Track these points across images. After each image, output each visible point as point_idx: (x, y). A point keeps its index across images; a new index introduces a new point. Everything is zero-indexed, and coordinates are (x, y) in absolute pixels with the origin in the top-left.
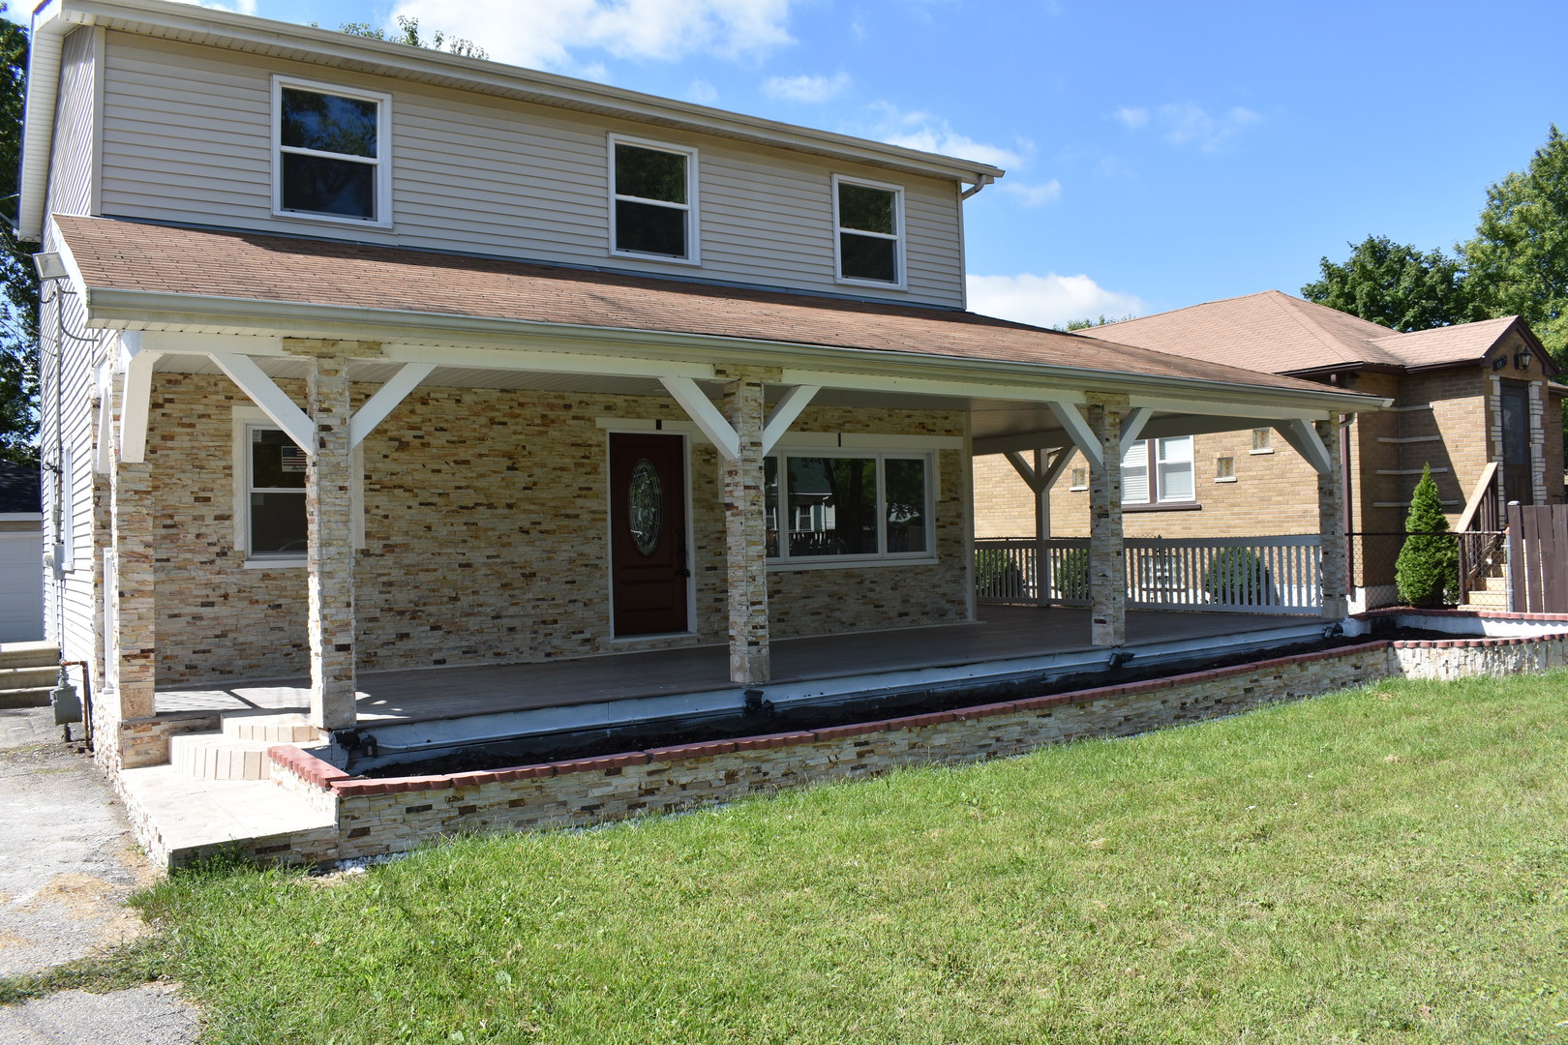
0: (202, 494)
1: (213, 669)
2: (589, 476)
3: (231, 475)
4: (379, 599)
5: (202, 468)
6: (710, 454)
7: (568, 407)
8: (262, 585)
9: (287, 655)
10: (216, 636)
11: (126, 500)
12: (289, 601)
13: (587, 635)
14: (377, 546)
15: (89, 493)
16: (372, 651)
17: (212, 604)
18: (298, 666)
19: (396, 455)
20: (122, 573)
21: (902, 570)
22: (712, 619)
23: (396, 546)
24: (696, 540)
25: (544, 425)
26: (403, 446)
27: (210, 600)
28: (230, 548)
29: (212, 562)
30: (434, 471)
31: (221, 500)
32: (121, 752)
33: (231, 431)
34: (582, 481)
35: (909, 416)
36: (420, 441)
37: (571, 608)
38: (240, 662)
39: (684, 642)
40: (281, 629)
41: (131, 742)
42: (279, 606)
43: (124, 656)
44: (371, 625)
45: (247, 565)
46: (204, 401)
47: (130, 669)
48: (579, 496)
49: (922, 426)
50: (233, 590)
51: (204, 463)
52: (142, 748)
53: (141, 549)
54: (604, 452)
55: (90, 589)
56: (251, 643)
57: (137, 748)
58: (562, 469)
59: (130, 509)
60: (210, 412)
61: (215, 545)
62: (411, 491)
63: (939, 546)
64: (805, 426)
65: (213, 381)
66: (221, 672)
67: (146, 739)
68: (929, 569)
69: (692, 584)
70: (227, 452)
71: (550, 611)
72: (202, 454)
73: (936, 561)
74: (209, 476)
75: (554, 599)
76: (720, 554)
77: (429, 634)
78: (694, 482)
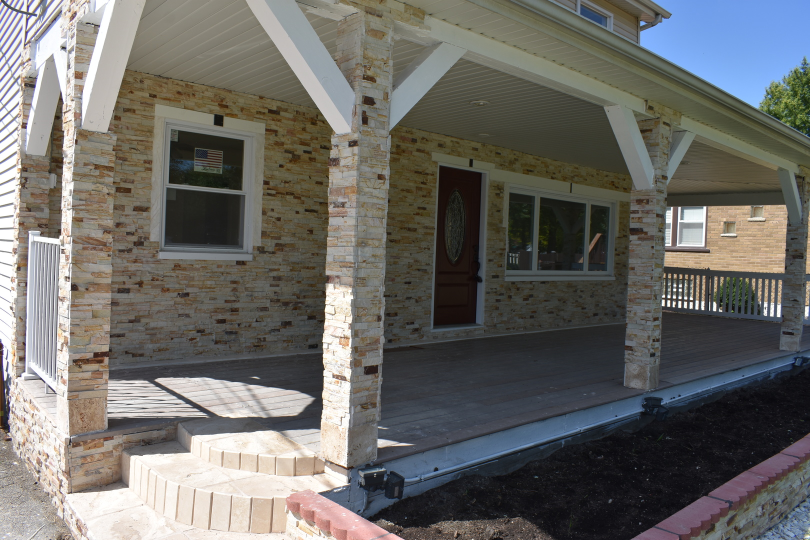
0: (123, 185)
1: (127, 353)
2: (425, 199)
3: (150, 169)
4: (269, 291)
5: (125, 160)
6: (499, 189)
7: (414, 141)
8: (174, 275)
9: (192, 339)
10: (131, 321)
11: (85, 175)
12: (196, 290)
13: (416, 326)
14: (270, 245)
15: (15, 173)
16: (261, 337)
17: (127, 291)
18: (201, 349)
19: (289, 165)
20: (77, 262)
21: (597, 284)
22: (493, 315)
23: (285, 245)
24: (488, 254)
25: (397, 154)
26: (295, 159)
27: (126, 286)
28: (147, 238)
29: (129, 251)
30: (318, 183)
31: (141, 192)
32: (68, 473)
33: (153, 127)
34: (420, 202)
35: (607, 176)
36: (308, 155)
37: (407, 303)
38: (151, 346)
39: (477, 332)
40: (188, 316)
41: (80, 461)
42: (187, 294)
43: (75, 361)
44: (261, 314)
45: (162, 256)
46: (130, 96)
47: (81, 375)
48: (418, 214)
49: (613, 183)
50: (147, 278)
51: (127, 155)
52: (92, 467)
53: (98, 235)
54: (435, 179)
55: (12, 272)
56: (162, 328)
57: (86, 467)
58: (408, 191)
59: (88, 186)
60: (135, 107)
61: (133, 234)
62: (299, 198)
63: (616, 268)
64: (554, 176)
65: (139, 78)
66: (134, 355)
67: (97, 457)
68: (610, 284)
69: (482, 288)
70: (149, 147)
71: (393, 306)
72: (126, 147)
73: (614, 278)
74: (130, 168)
75: (396, 296)
76: (501, 266)
77: (306, 323)
78: (489, 210)
